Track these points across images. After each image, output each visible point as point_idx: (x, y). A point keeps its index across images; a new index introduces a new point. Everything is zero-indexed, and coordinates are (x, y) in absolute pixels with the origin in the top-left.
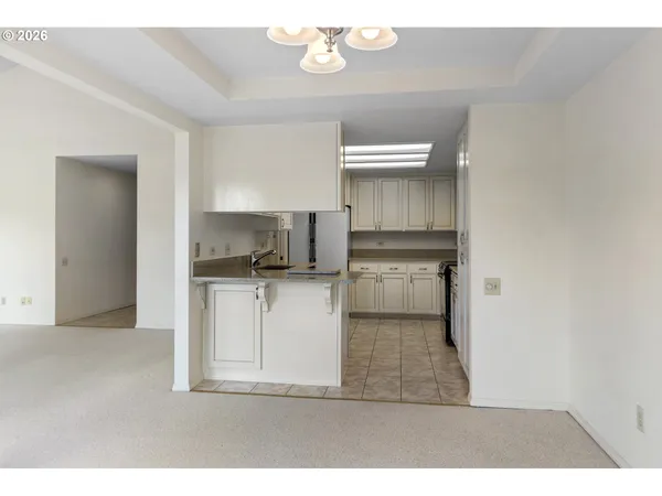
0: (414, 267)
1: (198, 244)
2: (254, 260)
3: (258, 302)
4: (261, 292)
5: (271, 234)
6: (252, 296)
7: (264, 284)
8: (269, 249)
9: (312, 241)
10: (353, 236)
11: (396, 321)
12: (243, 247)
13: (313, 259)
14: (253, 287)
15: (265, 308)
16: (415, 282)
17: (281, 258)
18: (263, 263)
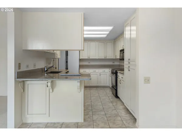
0: (101, 70)
1: (20, 64)
2: (46, 69)
3: (48, 88)
4: (49, 84)
5: (53, 59)
6: (45, 86)
7: (50, 81)
8: (51, 65)
9: (67, 62)
10: (80, 60)
11: (95, 88)
12: (41, 64)
13: (67, 68)
14: (46, 82)
15: (51, 91)
16: (101, 75)
17: (56, 68)
18: (49, 71)
